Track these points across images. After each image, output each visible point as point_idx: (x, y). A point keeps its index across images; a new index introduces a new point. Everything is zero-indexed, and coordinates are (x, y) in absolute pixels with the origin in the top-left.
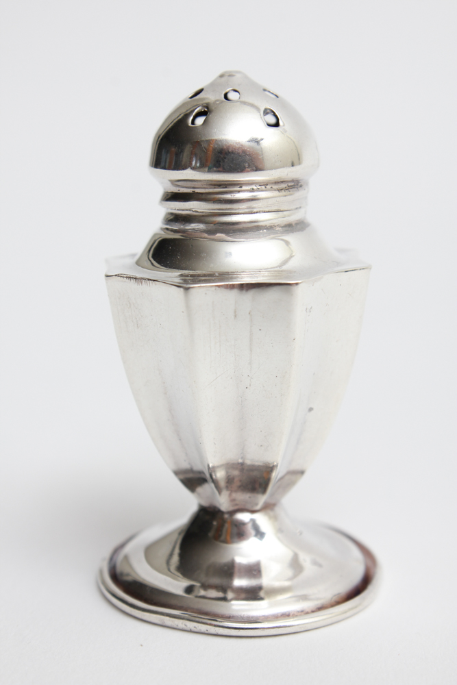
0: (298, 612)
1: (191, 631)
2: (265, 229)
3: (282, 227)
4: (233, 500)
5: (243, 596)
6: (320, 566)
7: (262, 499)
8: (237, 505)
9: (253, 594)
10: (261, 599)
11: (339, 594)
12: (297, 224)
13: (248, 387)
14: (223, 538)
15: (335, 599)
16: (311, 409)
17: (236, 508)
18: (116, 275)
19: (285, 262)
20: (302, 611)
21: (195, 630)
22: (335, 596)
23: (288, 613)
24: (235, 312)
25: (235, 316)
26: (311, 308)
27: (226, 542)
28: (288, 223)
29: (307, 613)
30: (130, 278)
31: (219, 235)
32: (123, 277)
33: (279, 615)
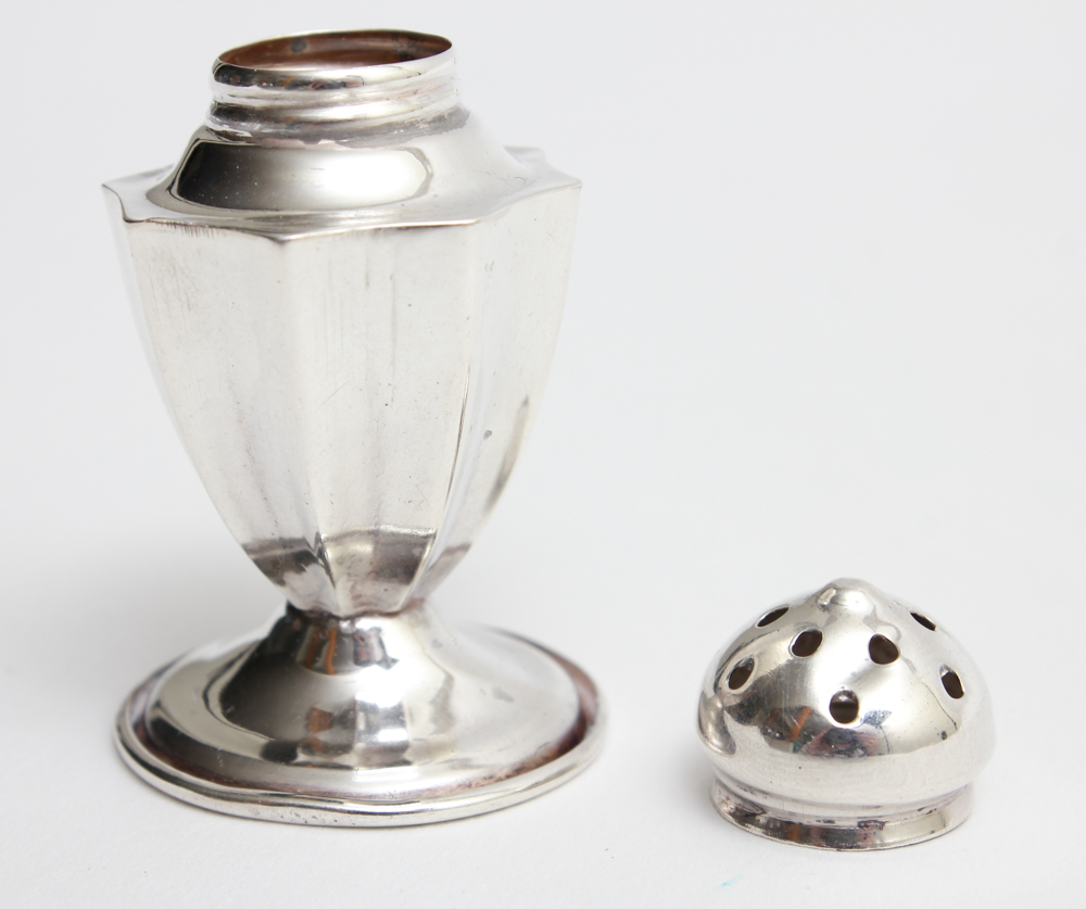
0: (485, 778)
1: (306, 825)
2: (402, 128)
3: (429, 123)
4: (356, 597)
5: (376, 759)
6: (509, 699)
7: (404, 594)
8: (363, 604)
9: (394, 756)
10: (407, 763)
11: (545, 744)
12: (450, 115)
13: (389, 402)
14: (319, 664)
15: (544, 752)
16: (488, 434)
17: (361, 609)
18: (148, 221)
19: (424, 189)
20: (491, 777)
21: (315, 822)
22: (540, 747)
23: (468, 783)
24: (367, 277)
25: (368, 284)
26: (493, 263)
27: (325, 671)
28: (437, 114)
29: (500, 780)
30: (175, 224)
31: (323, 142)
32: (162, 223)
33: (454, 785)
